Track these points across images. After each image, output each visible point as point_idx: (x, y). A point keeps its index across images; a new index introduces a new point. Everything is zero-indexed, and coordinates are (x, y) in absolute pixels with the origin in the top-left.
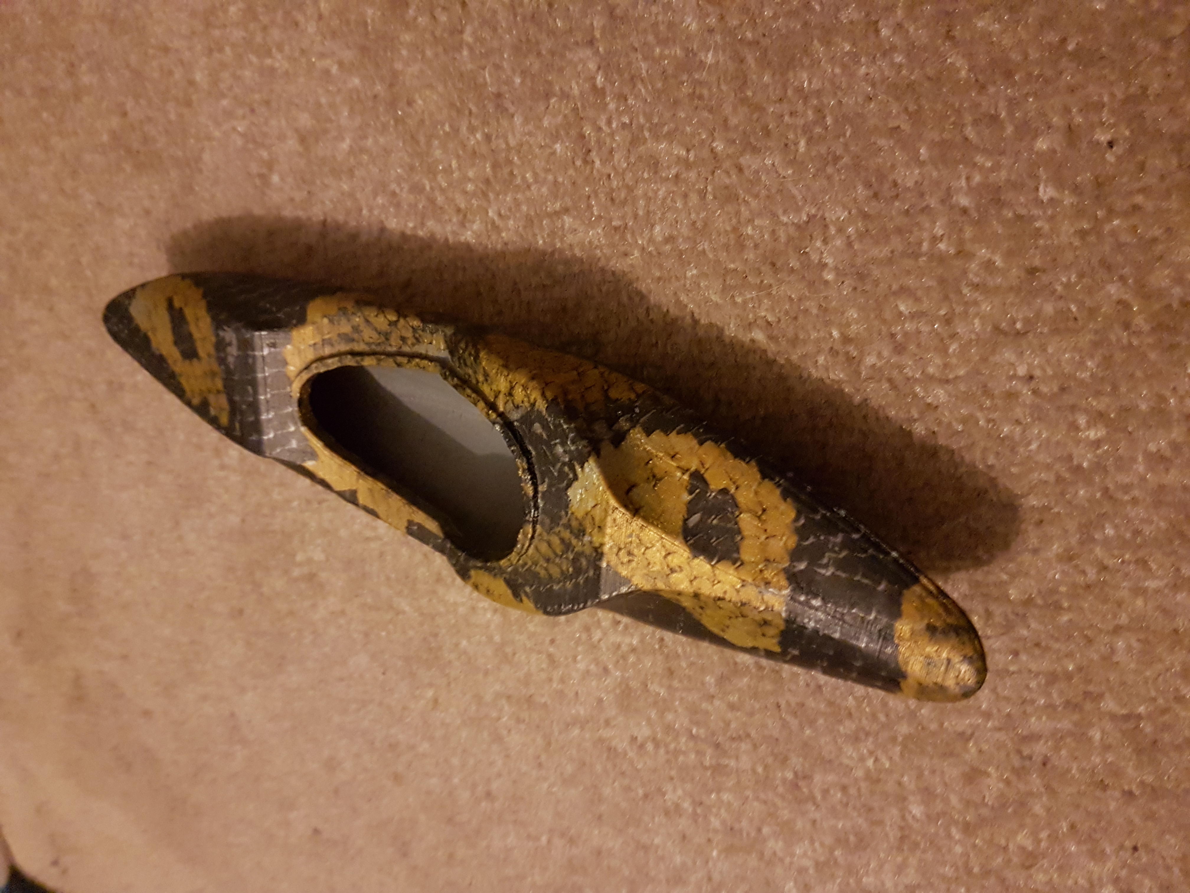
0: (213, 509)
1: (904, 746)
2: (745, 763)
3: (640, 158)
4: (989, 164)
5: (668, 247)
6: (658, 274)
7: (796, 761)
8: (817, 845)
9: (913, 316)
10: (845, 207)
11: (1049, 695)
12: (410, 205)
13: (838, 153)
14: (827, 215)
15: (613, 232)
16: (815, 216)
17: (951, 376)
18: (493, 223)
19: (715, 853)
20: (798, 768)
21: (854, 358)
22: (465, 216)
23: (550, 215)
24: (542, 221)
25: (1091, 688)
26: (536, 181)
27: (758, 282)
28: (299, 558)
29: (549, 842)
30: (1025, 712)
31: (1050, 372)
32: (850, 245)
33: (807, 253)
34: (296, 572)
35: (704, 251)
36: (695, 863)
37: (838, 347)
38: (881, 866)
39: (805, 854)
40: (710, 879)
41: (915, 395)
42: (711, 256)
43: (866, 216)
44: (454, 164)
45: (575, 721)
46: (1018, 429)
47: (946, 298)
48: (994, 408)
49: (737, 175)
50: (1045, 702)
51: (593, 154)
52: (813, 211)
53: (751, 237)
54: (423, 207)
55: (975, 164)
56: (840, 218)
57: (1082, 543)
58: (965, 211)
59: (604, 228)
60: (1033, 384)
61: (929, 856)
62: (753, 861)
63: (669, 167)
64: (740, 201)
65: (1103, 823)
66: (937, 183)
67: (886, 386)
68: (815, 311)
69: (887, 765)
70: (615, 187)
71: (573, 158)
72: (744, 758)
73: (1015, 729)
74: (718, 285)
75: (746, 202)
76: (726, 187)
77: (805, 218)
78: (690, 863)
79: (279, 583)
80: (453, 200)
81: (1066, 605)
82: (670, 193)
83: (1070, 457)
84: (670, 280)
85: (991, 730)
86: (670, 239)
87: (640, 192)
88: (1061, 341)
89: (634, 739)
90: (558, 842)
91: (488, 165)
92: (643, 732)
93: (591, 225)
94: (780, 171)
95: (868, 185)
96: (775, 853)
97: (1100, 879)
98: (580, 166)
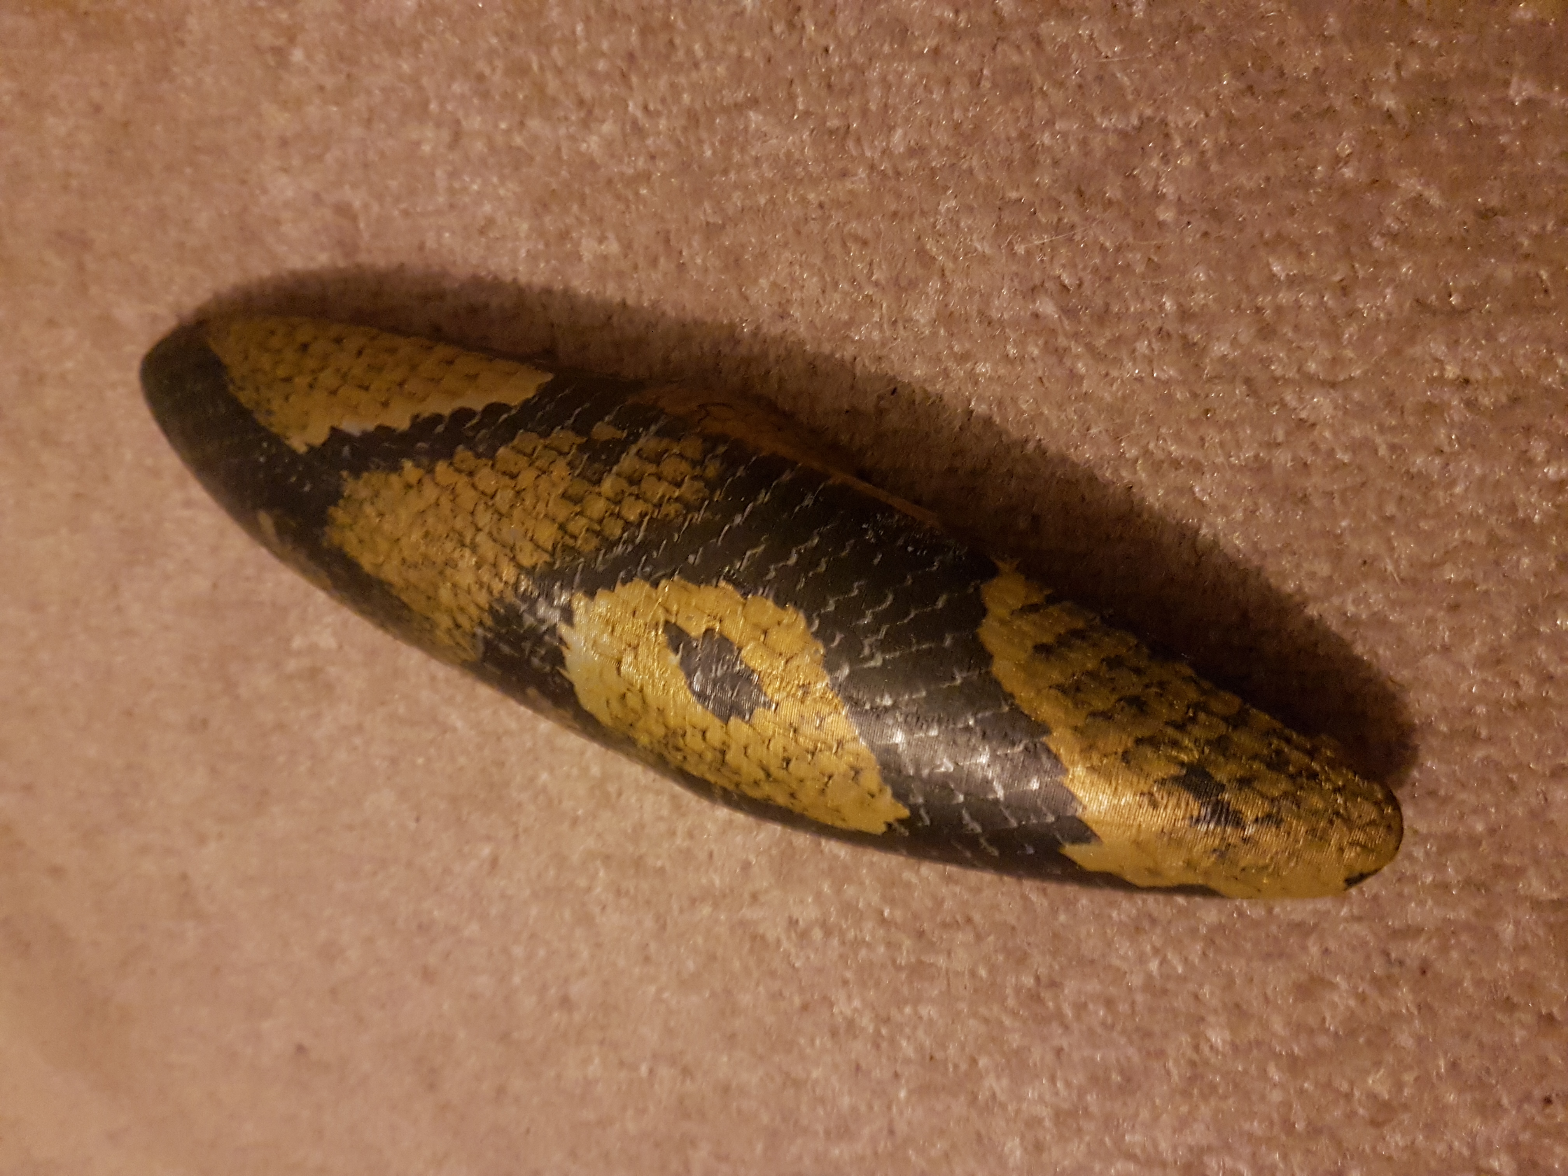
0: (170, 567)
1: (1210, 941)
2: (962, 960)
3: (879, 22)
4: (1434, 43)
5: (913, 163)
6: (893, 207)
7: (1041, 963)
8: (1060, 1085)
9: (1292, 282)
10: (1198, 104)
11: (1441, 868)
12: (505, 95)
13: (1196, 20)
14: (1170, 118)
15: (826, 137)
16: (1151, 119)
17: (1341, 378)
18: (635, 123)
19: (903, 1094)
20: (1043, 971)
21: (1195, 344)
22: (590, 112)
23: (725, 110)
24: (714, 121)
25: (1507, 860)
26: (708, 55)
27: (1055, 220)
28: (297, 643)
29: (651, 1071)
30: (1400, 895)
31: (1497, 372)
32: (1202, 164)
33: (1134, 176)
34: (292, 665)
35: (971, 171)
36: (870, 1107)
37: (1170, 327)
38: (1156, 1118)
39: (1041, 1099)
40: (892, 1132)
41: (1284, 405)
42: (982, 178)
43: (1231, 122)
44: (579, 28)
45: (705, 894)
46: (1437, 462)
47: (1348, 254)
48: (1404, 427)
49: (1032, 51)
50: (1434, 880)
51: (805, 13)
52: (1149, 112)
53: (1048, 149)
54: (526, 97)
55: (1413, 43)
56: (1190, 123)
57: (1518, 638)
58: (1389, 116)
59: (812, 131)
60: (1468, 392)
61: (1231, 1104)
62: (959, 1106)
63: (924, 37)
64: (1035, 91)
65: (1502, 1061)
66: (1350, 72)
67: (1240, 391)
68: (1139, 269)
69: (1180, 970)
70: (834, 66)
71: (771, 21)
72: (961, 954)
73: (1382, 919)
74: (987, 224)
75: (1044, 94)
76: (1015, 69)
77: (1135, 121)
78: (863, 1108)
79: (264, 682)
80: (575, 86)
81: (1484, 733)
82: (921, 78)
83: (1513, 507)
84: (911, 217)
85: (1346, 920)
86: (917, 151)
87: (874, 74)
88: (1520, 325)
89: (793, 923)
90: (665, 1072)
91: (634, 31)
92: (808, 913)
93: (790, 128)
94: (1101, 46)
95: (1239, 73)
96: (994, 1096)
97: (1489, 1143)
98: (782, 33)
